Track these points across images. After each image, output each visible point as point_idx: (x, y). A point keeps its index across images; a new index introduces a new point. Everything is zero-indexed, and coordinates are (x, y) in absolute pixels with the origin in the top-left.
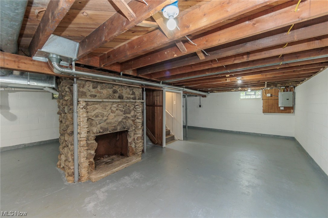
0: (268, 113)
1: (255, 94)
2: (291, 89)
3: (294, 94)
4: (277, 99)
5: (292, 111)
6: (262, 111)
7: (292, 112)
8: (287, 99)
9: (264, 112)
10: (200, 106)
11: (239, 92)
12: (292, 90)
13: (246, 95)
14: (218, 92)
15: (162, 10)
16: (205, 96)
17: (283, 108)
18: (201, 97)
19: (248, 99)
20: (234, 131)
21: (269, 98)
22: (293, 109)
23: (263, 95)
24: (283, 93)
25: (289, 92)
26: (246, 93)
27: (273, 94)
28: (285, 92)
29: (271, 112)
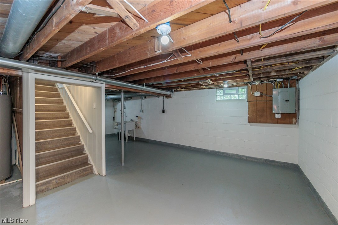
0: (257, 122)
1: (237, 93)
2: (292, 83)
3: (298, 91)
4: (269, 100)
5: (294, 120)
6: (247, 119)
7: (294, 123)
8: (286, 101)
9: (251, 121)
10: (163, 111)
11: (215, 90)
12: (293, 85)
13: (225, 94)
14: (187, 90)
15: (157, 27)
16: (169, 97)
17: (280, 115)
18: (165, 97)
19: (228, 100)
20: (207, 150)
21: (258, 99)
22: (296, 118)
23: (248, 93)
24: (280, 90)
25: (289, 89)
26: (224, 92)
27: (265, 92)
28: (283, 89)
29: (260, 122)
